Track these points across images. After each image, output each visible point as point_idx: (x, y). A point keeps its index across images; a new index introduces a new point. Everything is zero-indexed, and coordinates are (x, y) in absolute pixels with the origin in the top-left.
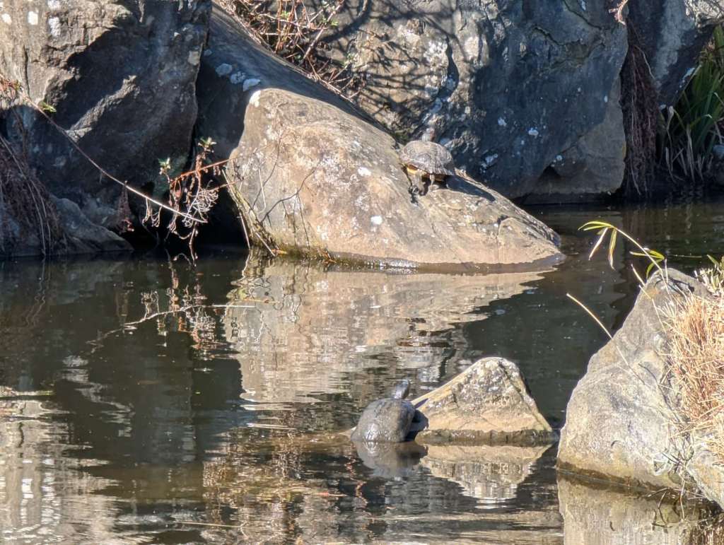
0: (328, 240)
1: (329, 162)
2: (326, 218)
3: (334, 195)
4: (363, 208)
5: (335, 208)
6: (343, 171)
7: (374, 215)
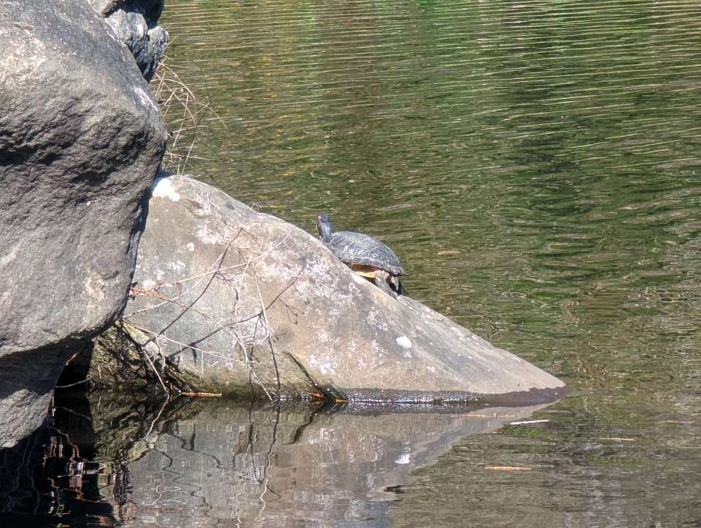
0: (333, 372)
1: (316, 269)
2: (326, 344)
3: (335, 312)
4: (380, 327)
5: (340, 329)
6: (337, 279)
7: (398, 336)
